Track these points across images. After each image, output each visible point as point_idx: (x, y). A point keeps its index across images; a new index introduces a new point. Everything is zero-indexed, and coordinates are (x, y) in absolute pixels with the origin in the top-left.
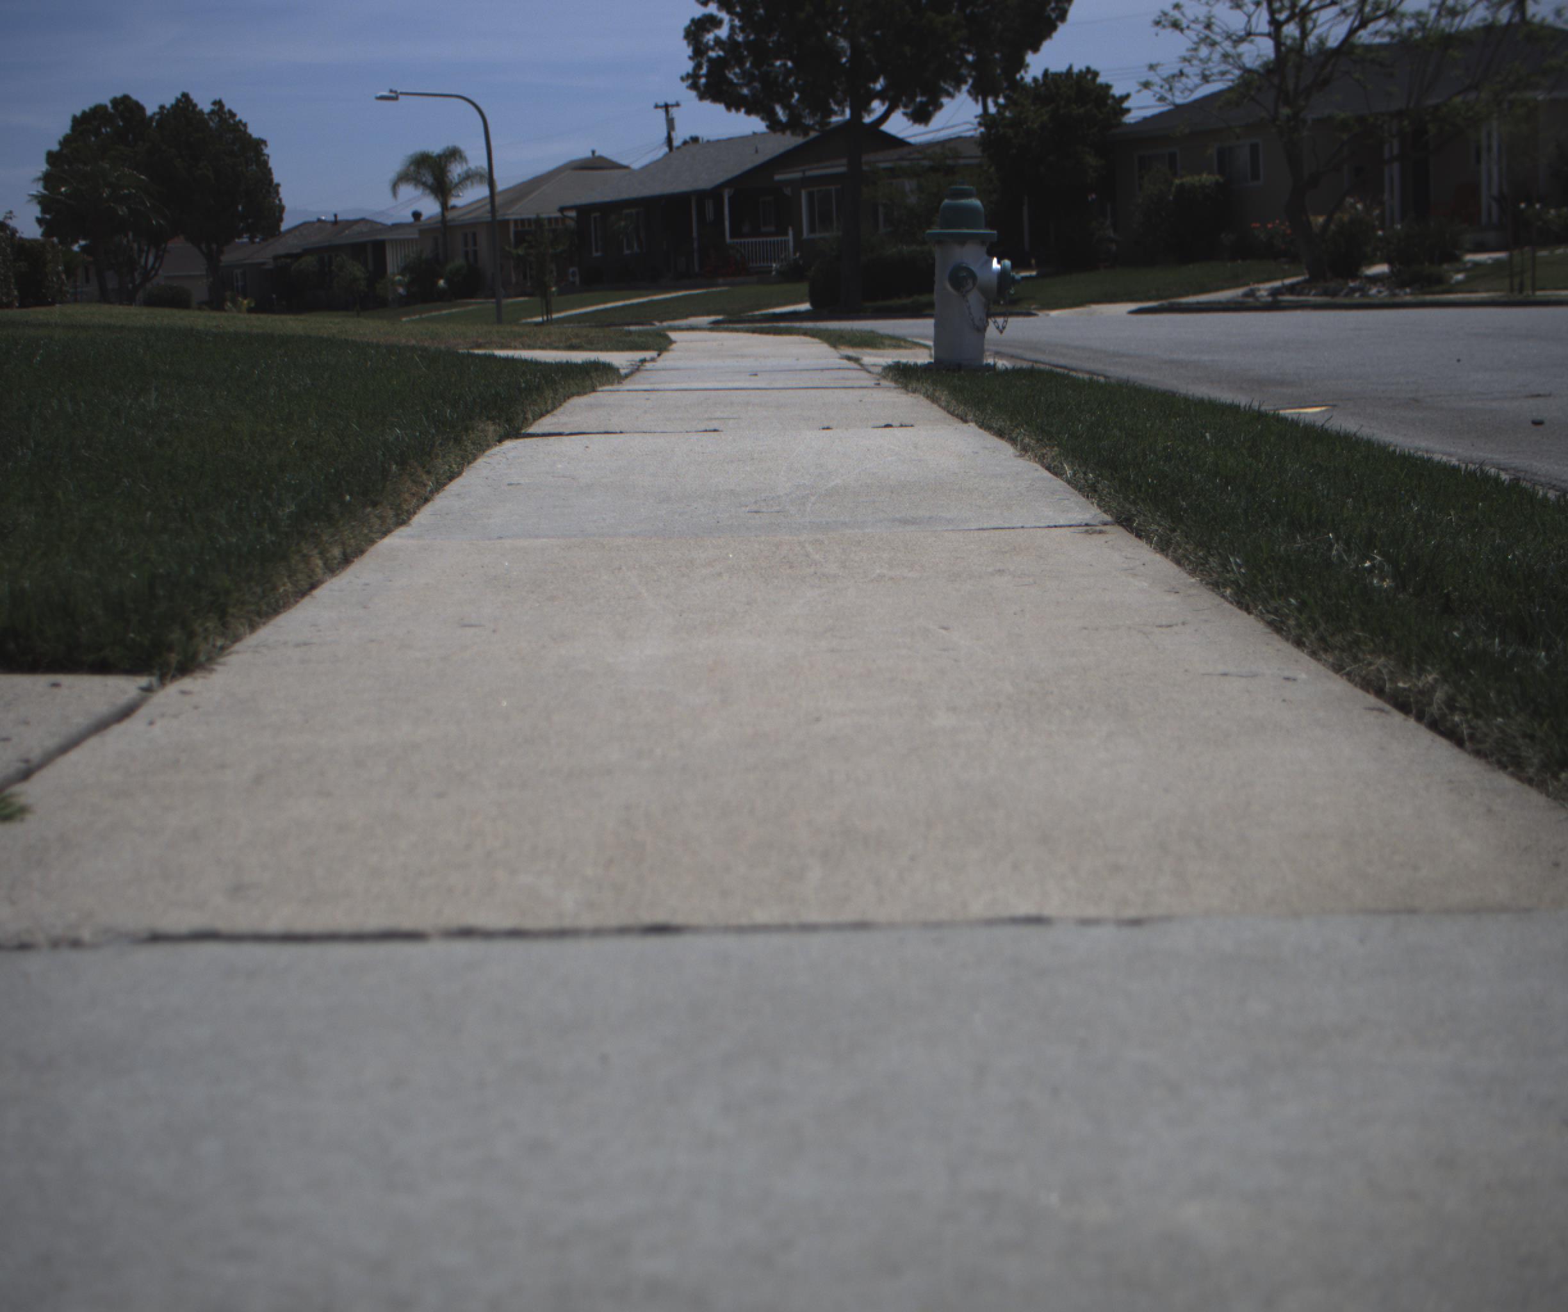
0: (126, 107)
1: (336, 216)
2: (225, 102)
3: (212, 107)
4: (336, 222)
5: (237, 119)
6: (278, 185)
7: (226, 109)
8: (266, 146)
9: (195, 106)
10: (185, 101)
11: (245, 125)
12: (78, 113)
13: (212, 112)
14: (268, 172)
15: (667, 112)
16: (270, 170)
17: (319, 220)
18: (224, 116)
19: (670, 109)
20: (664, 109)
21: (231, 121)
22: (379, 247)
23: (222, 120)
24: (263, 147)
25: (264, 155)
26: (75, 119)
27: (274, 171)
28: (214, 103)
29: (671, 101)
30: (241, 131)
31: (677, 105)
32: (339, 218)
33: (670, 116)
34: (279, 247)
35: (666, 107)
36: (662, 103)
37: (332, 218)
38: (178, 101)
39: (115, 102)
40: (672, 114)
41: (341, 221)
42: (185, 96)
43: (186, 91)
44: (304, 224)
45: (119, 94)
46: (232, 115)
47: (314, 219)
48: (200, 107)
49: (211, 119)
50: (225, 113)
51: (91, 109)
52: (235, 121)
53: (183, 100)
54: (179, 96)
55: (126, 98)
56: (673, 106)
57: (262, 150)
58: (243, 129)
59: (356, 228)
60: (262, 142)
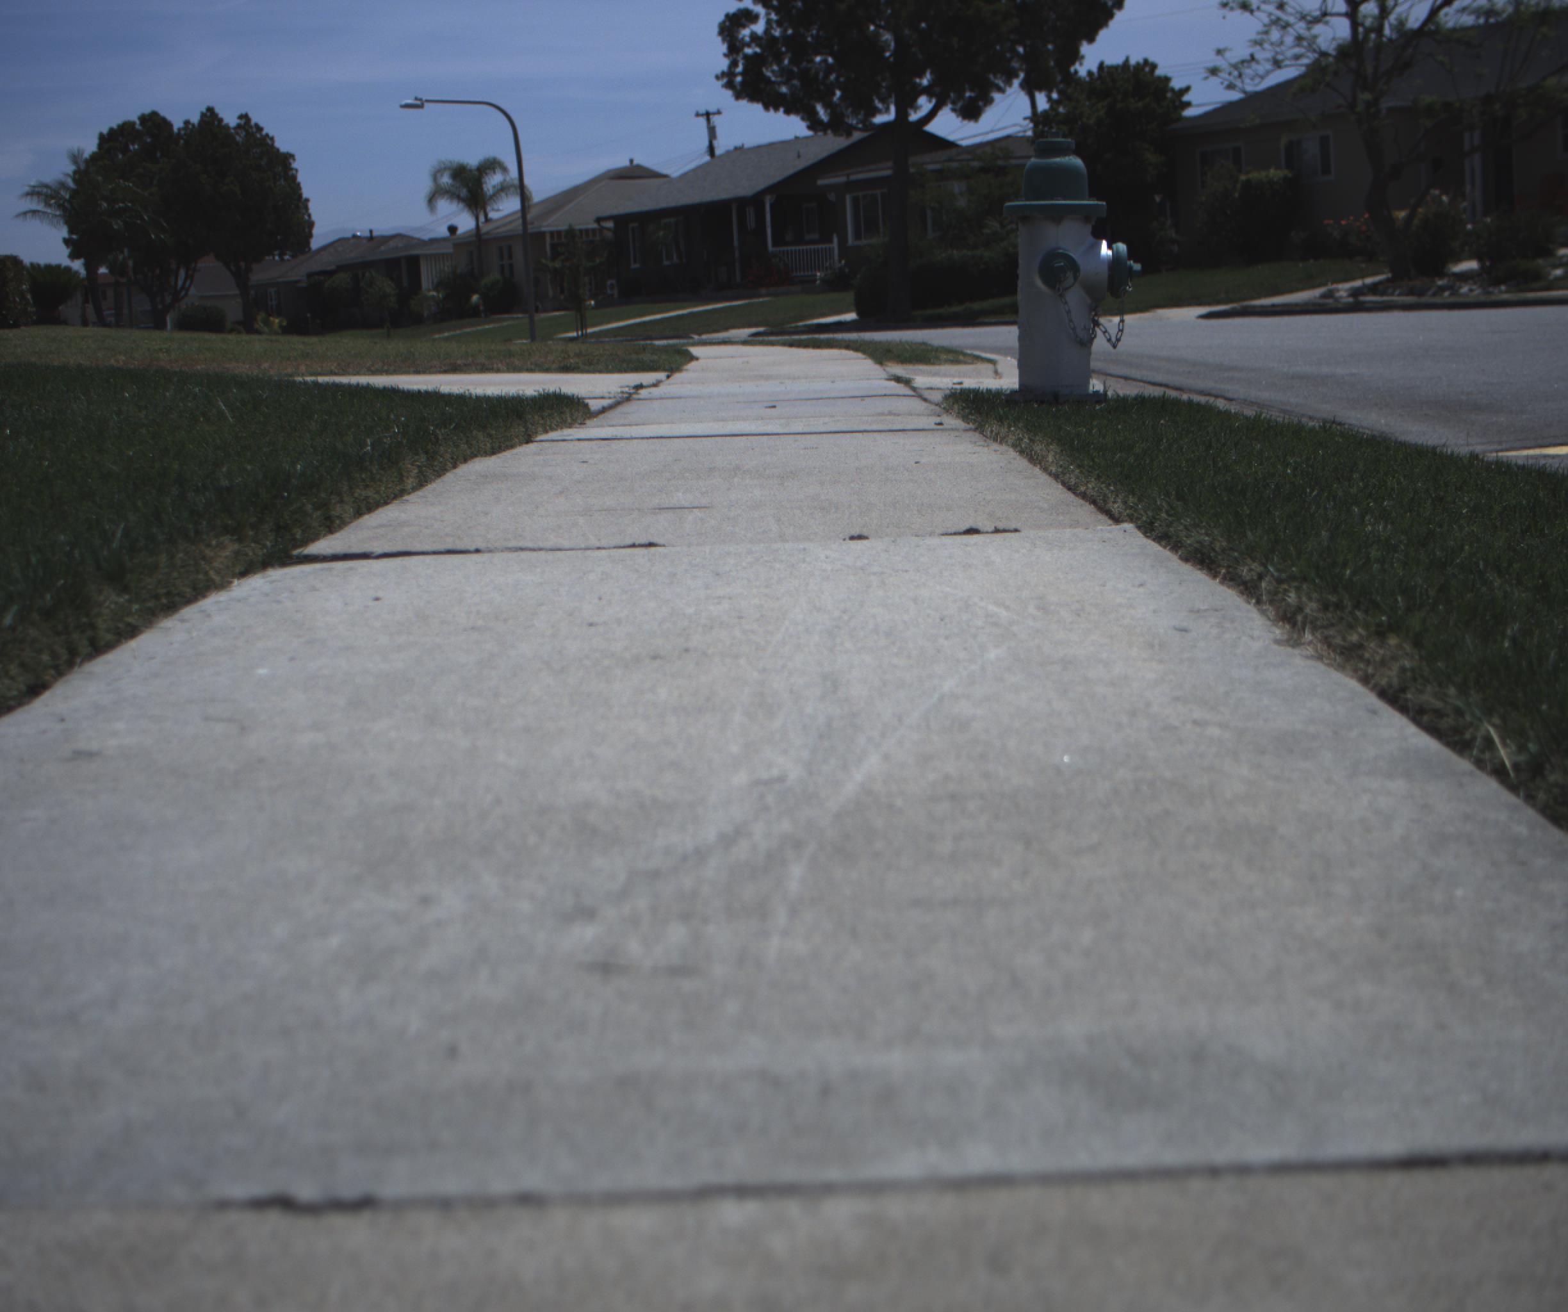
0: (154, 123)
1: (371, 231)
2: (250, 115)
3: (239, 121)
4: (371, 238)
5: (264, 133)
6: (307, 200)
7: (253, 122)
8: (294, 160)
9: (221, 120)
10: (210, 116)
11: (272, 139)
12: (105, 131)
13: (239, 126)
14: (296, 188)
15: (708, 120)
16: (299, 184)
17: (355, 236)
18: (250, 130)
19: (711, 117)
20: (705, 117)
21: (258, 136)
22: (413, 262)
23: (249, 135)
24: (291, 161)
25: (292, 169)
26: (102, 137)
27: (303, 185)
28: (241, 117)
29: (712, 109)
30: (268, 144)
31: (719, 112)
32: (375, 234)
33: (711, 125)
34: (315, 266)
35: (708, 115)
36: (703, 111)
37: (367, 234)
38: (203, 115)
39: (143, 119)
40: (713, 122)
41: (377, 237)
42: (210, 110)
43: (211, 105)
44: (341, 241)
45: (147, 111)
46: (260, 129)
47: (349, 235)
48: (226, 121)
49: (237, 134)
50: (251, 127)
51: (119, 126)
52: (261, 135)
53: (208, 114)
54: (204, 110)
55: (154, 114)
56: (714, 114)
57: (290, 164)
58: (269, 142)
59: (392, 244)
60: (288, 157)
